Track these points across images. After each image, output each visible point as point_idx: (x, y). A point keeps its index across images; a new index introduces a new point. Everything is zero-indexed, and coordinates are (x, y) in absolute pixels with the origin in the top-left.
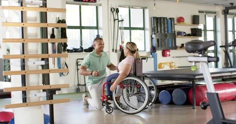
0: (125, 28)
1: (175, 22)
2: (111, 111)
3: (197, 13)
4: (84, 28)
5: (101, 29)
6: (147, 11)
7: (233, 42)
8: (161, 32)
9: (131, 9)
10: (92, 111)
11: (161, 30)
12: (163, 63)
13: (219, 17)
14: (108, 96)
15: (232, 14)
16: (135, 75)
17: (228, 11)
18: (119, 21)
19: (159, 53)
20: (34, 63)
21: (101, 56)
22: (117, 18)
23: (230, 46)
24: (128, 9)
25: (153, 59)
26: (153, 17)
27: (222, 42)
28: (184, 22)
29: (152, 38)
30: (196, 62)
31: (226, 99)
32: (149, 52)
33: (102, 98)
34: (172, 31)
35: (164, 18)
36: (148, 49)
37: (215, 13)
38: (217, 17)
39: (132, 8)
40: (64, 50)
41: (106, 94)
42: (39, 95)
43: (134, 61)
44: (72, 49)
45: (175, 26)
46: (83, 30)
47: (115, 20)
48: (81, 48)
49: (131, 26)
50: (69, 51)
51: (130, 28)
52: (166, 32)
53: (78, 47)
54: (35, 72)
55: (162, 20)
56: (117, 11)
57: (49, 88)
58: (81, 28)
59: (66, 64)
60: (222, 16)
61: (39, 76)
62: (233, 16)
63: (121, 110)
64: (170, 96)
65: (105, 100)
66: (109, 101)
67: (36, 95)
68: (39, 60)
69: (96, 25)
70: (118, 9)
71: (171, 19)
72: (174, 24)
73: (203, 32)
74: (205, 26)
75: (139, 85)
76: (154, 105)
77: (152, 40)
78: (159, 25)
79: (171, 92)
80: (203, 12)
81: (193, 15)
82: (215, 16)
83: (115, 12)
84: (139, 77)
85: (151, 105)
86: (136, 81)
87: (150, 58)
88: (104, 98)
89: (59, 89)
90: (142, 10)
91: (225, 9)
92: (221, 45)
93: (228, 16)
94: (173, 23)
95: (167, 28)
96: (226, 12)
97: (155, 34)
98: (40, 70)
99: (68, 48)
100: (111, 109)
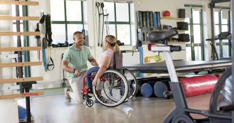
0: (111, 23)
1: (161, 16)
2: (91, 104)
3: (183, 7)
4: (69, 23)
5: (86, 24)
6: (132, 5)
7: (219, 36)
8: (147, 26)
9: (116, 4)
10: (73, 104)
11: (147, 24)
12: (149, 57)
13: (205, 10)
14: (88, 89)
15: (219, 7)
16: (115, 68)
17: (214, 5)
18: (104, 16)
19: (145, 47)
20: (7, 56)
21: (81, 49)
22: (102, 13)
23: (216, 39)
24: (113, 4)
25: (139, 53)
26: (139, 12)
27: (208, 35)
28: (169, 15)
29: (138, 32)
30: (159, 52)
31: (207, 92)
32: (135, 46)
33: (82, 92)
34: (158, 25)
35: (149, 12)
36: (134, 43)
37: (201, 6)
38: (203, 10)
39: (118, 2)
40: (50, 45)
41: (87, 87)
42: (12, 88)
43: (113, 54)
44: (57, 44)
45: (161, 20)
46: (68, 25)
47: (100, 15)
48: (67, 42)
49: (117, 21)
50: (54, 46)
51: (116, 23)
52: (152, 26)
53: (63, 42)
54: (9, 65)
55: (148, 14)
56: (102, 5)
57: (22, 81)
58: (66, 22)
59: (51, 59)
60: (209, 10)
61: (12, 69)
62: (220, 9)
63: (101, 104)
64: (151, 89)
65: (85, 93)
66: (90, 95)
67: (9, 88)
68: (12, 54)
69: (81, 20)
70: (103, 3)
71: (156, 13)
72: (160, 18)
73: (189, 25)
74: (191, 20)
75: (119, 78)
76: (134, 98)
77: (138, 35)
78: (144, 19)
79: (152, 85)
80: (189, 6)
81: (179, 8)
82: (201, 10)
83: (100, 7)
84: (119, 70)
85: (132, 98)
86: (115, 74)
87: (136, 51)
88: (84, 91)
89: (35, 83)
90: (127, 4)
91: (211, 2)
92: (207, 38)
93: (214, 9)
94: (158, 16)
95: (153, 22)
96: (212, 6)
97: (140, 28)
98: (13, 64)
99: (53, 43)
100: (92, 102)
